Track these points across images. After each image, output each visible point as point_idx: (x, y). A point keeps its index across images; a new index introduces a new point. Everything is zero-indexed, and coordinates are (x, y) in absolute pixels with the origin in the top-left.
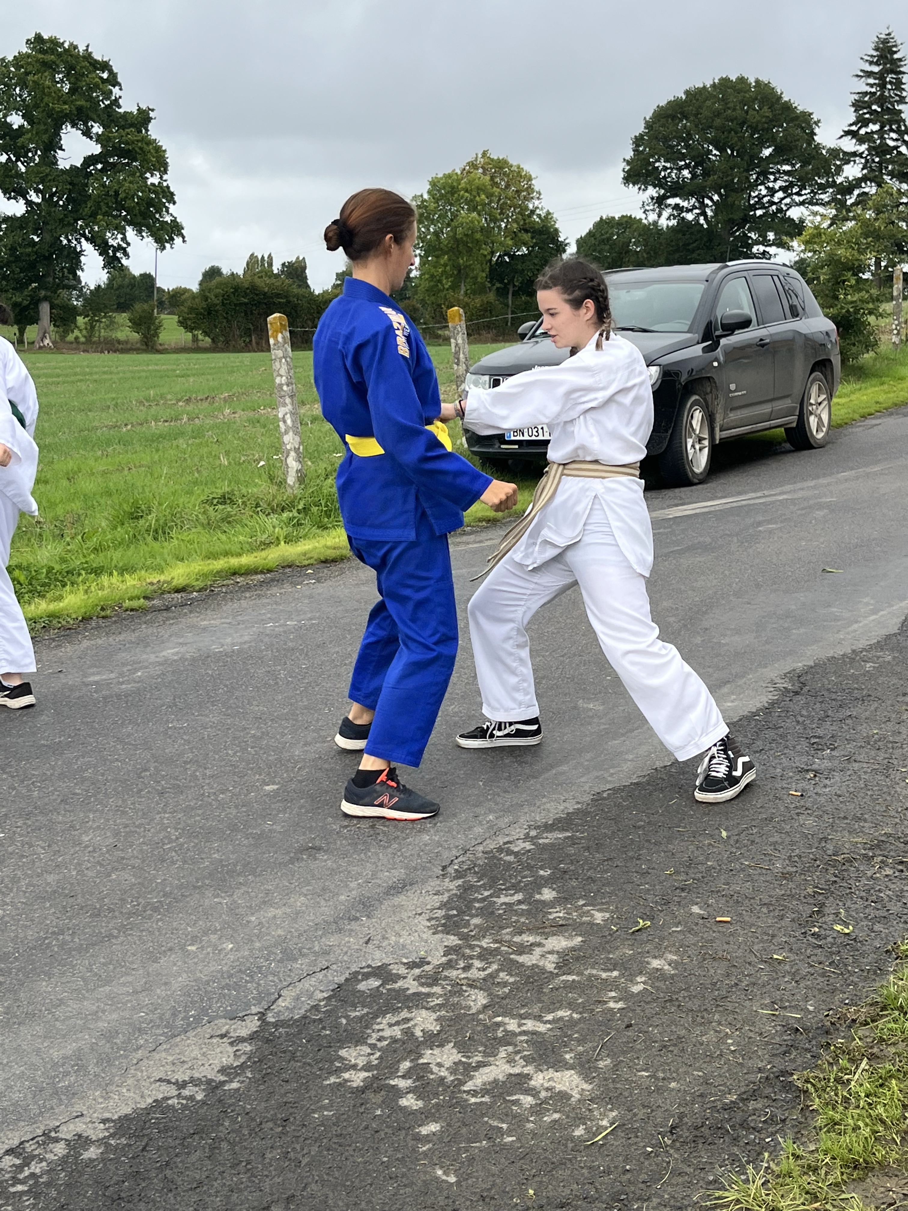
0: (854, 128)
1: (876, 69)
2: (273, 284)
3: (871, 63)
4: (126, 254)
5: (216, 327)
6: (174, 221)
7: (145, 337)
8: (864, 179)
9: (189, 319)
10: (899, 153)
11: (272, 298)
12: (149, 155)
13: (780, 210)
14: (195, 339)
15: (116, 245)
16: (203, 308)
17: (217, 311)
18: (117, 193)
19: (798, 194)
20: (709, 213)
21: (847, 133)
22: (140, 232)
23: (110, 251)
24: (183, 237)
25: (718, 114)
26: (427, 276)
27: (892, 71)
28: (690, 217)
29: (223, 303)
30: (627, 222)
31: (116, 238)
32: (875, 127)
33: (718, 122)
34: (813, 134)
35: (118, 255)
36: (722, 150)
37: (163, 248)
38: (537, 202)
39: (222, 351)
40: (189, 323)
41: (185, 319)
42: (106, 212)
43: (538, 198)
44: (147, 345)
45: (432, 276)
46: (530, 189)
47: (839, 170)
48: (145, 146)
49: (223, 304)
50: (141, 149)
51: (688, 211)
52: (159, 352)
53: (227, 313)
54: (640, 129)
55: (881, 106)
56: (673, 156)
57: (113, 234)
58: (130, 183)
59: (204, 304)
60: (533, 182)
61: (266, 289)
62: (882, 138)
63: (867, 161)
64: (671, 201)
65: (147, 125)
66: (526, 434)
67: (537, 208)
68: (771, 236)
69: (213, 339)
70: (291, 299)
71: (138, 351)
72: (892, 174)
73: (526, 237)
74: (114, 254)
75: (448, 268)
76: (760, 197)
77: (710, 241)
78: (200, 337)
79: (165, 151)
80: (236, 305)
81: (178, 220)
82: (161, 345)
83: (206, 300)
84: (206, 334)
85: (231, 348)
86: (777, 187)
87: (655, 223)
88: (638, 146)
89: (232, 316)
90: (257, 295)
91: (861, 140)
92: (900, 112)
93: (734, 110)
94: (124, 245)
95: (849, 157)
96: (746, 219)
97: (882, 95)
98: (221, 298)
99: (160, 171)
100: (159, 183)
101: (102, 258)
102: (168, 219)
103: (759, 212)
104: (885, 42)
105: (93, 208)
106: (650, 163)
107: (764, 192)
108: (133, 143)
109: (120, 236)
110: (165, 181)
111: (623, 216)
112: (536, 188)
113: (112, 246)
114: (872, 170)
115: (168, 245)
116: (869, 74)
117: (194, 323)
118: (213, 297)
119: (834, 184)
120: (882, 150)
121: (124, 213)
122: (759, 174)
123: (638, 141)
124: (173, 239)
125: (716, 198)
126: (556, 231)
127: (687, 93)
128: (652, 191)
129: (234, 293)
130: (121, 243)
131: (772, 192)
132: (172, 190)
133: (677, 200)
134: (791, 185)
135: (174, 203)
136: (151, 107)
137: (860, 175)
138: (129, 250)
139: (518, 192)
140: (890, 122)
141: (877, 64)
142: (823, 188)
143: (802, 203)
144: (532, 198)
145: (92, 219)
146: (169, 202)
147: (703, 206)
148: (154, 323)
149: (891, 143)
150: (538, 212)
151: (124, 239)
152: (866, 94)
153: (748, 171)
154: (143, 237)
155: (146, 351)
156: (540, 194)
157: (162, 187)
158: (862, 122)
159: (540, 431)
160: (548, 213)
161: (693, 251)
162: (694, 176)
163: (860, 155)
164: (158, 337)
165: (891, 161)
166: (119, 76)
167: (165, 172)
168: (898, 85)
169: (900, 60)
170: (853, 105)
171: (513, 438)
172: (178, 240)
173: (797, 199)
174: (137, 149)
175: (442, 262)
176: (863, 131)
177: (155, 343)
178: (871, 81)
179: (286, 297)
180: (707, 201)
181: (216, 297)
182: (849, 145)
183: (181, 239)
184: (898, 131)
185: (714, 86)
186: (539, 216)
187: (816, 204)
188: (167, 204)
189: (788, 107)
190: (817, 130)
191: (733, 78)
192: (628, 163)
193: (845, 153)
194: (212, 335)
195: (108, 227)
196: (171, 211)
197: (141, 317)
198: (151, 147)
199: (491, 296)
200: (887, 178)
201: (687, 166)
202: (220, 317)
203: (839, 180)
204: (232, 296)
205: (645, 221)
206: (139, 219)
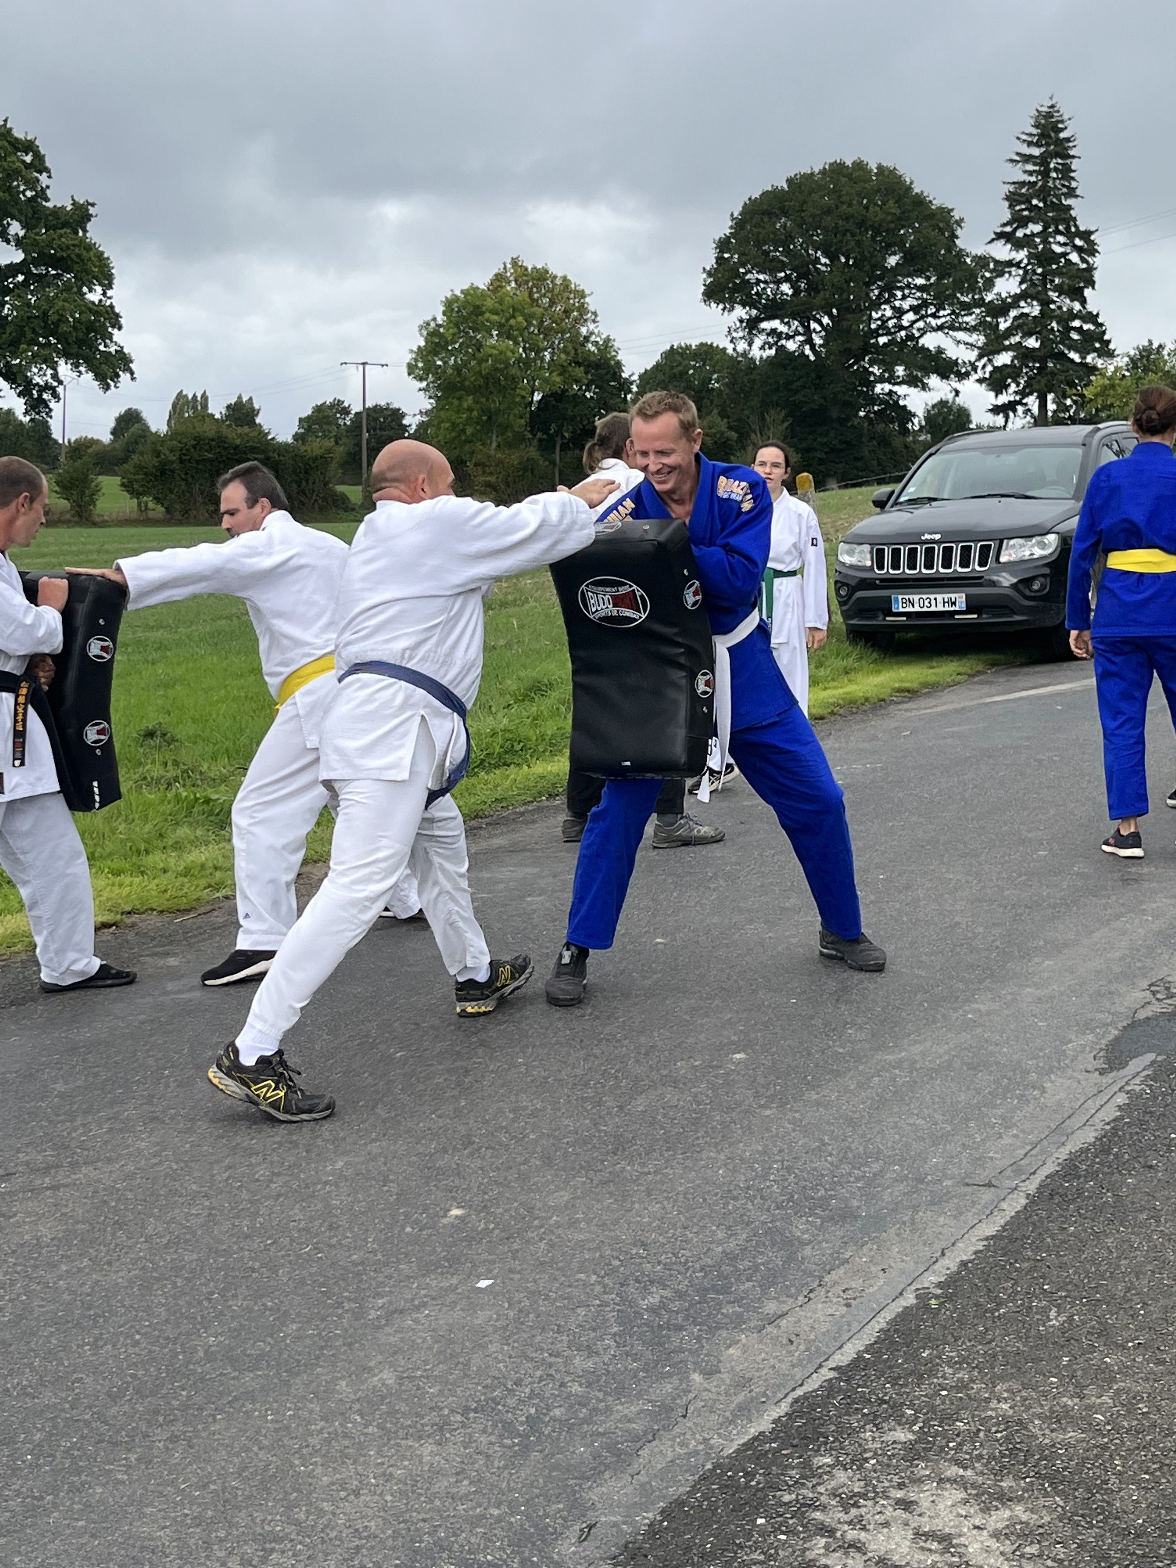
0: (1008, 229)
1: (1036, 152)
2: (247, 435)
3: (1030, 144)
4: (55, 395)
5: (171, 492)
6: (120, 352)
7: (80, 506)
8: (1023, 296)
9: (136, 480)
10: (1068, 261)
11: (245, 452)
12: (89, 263)
13: (910, 337)
14: (143, 509)
15: (42, 383)
16: (154, 466)
17: (172, 471)
18: (45, 314)
19: (934, 316)
20: (818, 340)
21: (1000, 236)
22: (76, 366)
23: (34, 392)
24: (132, 373)
25: (828, 211)
26: (448, 425)
27: (1057, 155)
28: (791, 346)
29: (180, 459)
30: (707, 352)
31: (45, 375)
32: (1037, 228)
33: (828, 221)
34: (954, 236)
35: (45, 396)
36: (833, 258)
37: (107, 388)
38: (592, 326)
39: (180, 523)
40: (136, 486)
41: (131, 482)
42: (32, 339)
43: (594, 321)
44: (80, 516)
45: (454, 425)
46: (582, 309)
47: (989, 284)
48: (84, 253)
49: (181, 461)
50: (78, 256)
51: (788, 337)
52: (95, 524)
53: (186, 474)
54: (725, 229)
55: (1044, 200)
56: (770, 266)
57: (41, 369)
58: (64, 301)
59: (156, 462)
60: (587, 300)
61: (238, 442)
62: (1045, 242)
63: (1026, 272)
64: (766, 325)
65: (86, 224)
66: (916, 605)
67: (592, 333)
68: (900, 371)
69: (168, 510)
70: (271, 454)
71: (68, 523)
72: (1060, 290)
73: (579, 372)
74: (40, 396)
75: (475, 413)
76: (884, 320)
77: (820, 377)
78: (151, 505)
79: (108, 258)
80: (198, 462)
81: (126, 350)
82: (99, 515)
83: (158, 456)
84: (158, 500)
85: (192, 520)
86: (906, 305)
87: (745, 354)
88: (722, 251)
89: (193, 477)
90: (225, 449)
91: (1018, 245)
92: (1069, 208)
93: (850, 205)
94: (55, 384)
95: (1002, 268)
96: (867, 349)
97: (1044, 186)
98: (178, 454)
99: (100, 284)
100: (100, 301)
101: (22, 400)
102: (113, 349)
103: (882, 340)
104: (1049, 115)
105: (14, 334)
106: (738, 275)
107: (889, 313)
108: (68, 247)
109: (49, 372)
110: (110, 298)
111: (702, 344)
112: (592, 308)
113: (37, 384)
114: (1033, 284)
115: (112, 384)
116: (1027, 158)
117: (143, 486)
118: (168, 453)
119: (981, 303)
120: (1046, 258)
121: (53, 341)
122: (882, 290)
123: (723, 245)
124: (118, 376)
125: (826, 320)
126: (619, 364)
127: (790, 181)
128: (740, 312)
129: (194, 447)
130: (50, 380)
131: (899, 313)
132: (117, 310)
133: (776, 324)
134: (925, 304)
135: (120, 328)
136: (90, 201)
137: (1018, 291)
138: (60, 390)
139: (567, 312)
140: (1056, 221)
141: (1038, 145)
142: (967, 308)
143: (940, 328)
144: (586, 320)
145: (12, 348)
146: (113, 327)
147: (808, 331)
148: (89, 488)
149: (1058, 249)
150: (593, 338)
151: (55, 376)
152: (1023, 184)
153: (868, 284)
154: (80, 372)
155: (79, 524)
156: (595, 314)
157: (104, 306)
158: (1019, 221)
159: (933, 602)
160: (608, 340)
161: (796, 392)
162: (797, 291)
163: (1018, 265)
164: (95, 505)
165: (1059, 273)
166: (47, 159)
167: (110, 286)
168: (1066, 172)
169: (1068, 140)
170: (1007, 198)
171: (901, 610)
172: (124, 377)
173: (934, 322)
174: (73, 256)
175: (465, 405)
176: (1020, 234)
177: (90, 515)
178: (1030, 167)
179: (264, 452)
180: (814, 325)
181: (171, 451)
182: (1002, 252)
183: (128, 375)
184: (1067, 233)
185: (823, 172)
186: (596, 343)
187: (960, 329)
188: (110, 329)
189: (920, 202)
190: (959, 232)
191: (849, 163)
192: (710, 274)
193: (997, 262)
194: (166, 504)
195: (34, 360)
196: (115, 338)
197: (72, 478)
198: (92, 253)
199: (533, 452)
200: (1053, 295)
201: (787, 279)
202: (177, 478)
203: (989, 297)
204: (192, 450)
205: (730, 351)
206: (74, 349)
